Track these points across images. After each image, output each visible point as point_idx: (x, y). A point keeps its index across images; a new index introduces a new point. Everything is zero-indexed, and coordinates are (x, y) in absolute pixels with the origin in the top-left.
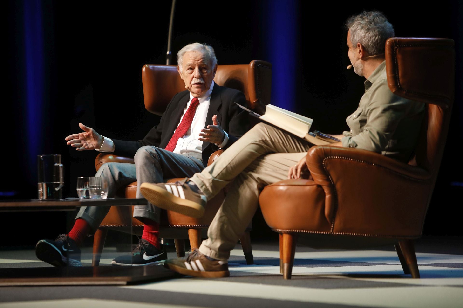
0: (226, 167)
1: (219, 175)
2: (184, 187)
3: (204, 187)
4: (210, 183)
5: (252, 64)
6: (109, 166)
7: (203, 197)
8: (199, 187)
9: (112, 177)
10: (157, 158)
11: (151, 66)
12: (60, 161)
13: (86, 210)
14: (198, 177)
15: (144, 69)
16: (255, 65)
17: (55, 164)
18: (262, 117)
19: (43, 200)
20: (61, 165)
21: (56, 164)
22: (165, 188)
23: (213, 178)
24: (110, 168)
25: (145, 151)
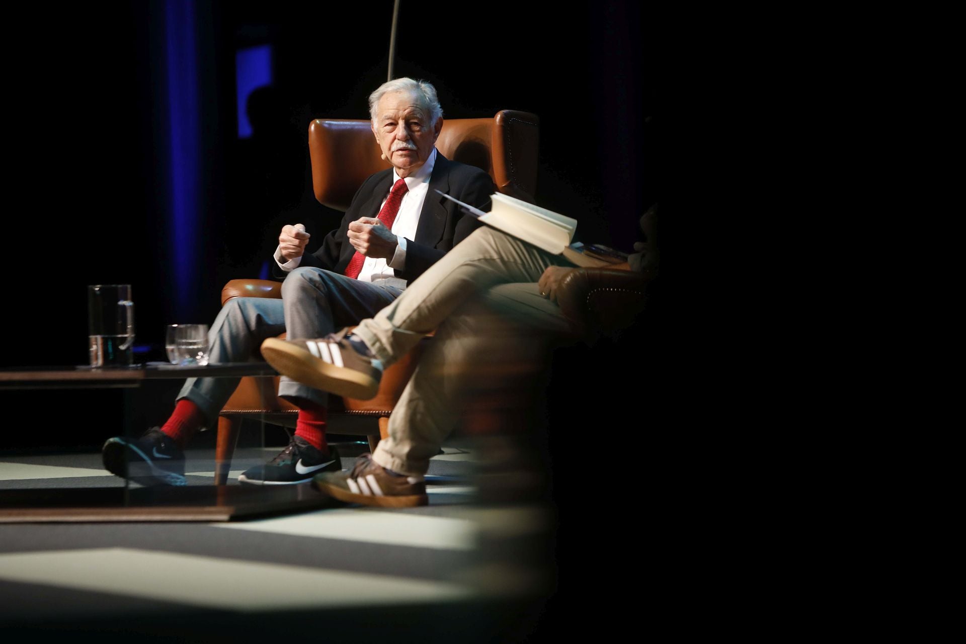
0: (419, 308)
1: (404, 322)
2: (341, 345)
3: (378, 345)
4: (388, 338)
5: (498, 117)
6: (240, 304)
7: (376, 363)
8: (368, 344)
9: (245, 325)
10: (322, 289)
11: (327, 122)
12: (129, 295)
13: (196, 384)
14: (366, 326)
15: (312, 127)
16: (504, 119)
17: (119, 301)
18: (485, 217)
19: (97, 368)
20: (128, 303)
21: (121, 303)
22: (307, 348)
23: (394, 329)
24: (242, 308)
25: (300, 276)
